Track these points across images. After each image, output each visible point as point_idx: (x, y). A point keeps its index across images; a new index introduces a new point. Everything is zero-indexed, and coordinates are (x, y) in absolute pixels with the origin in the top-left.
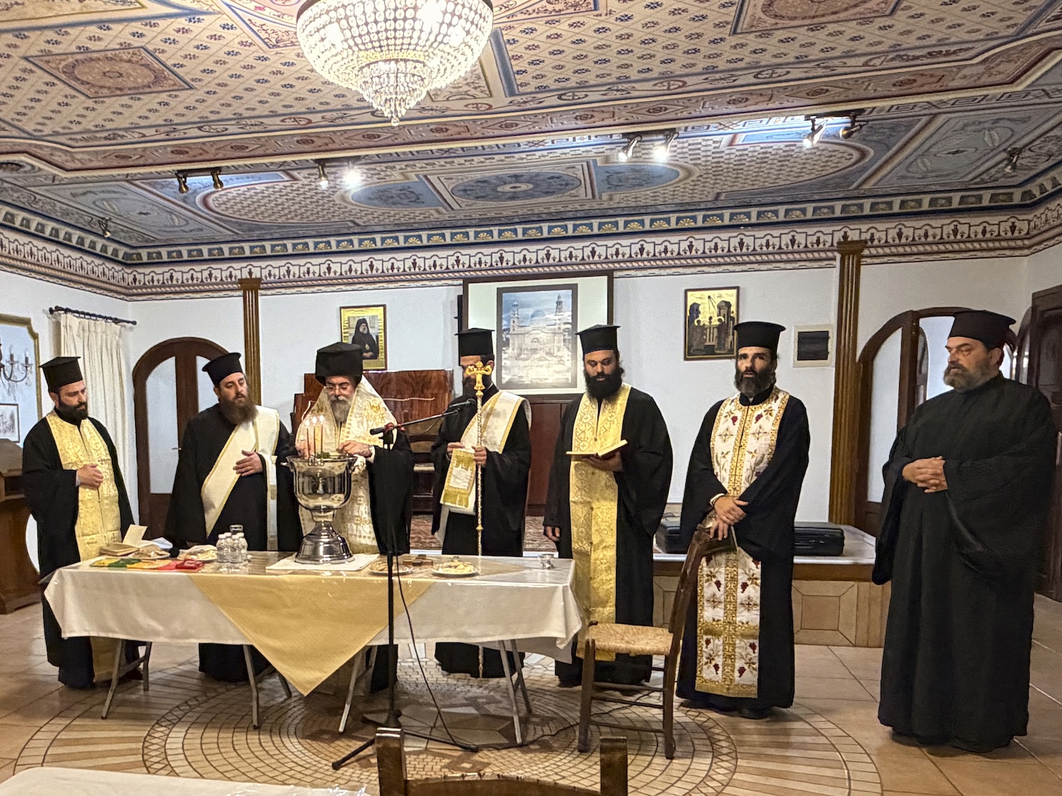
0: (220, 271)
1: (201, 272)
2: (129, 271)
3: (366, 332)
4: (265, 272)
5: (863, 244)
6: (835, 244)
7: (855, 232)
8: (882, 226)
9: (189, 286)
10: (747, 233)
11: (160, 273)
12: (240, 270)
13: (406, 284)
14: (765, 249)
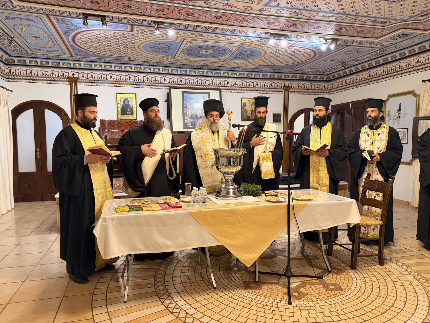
0: (57, 72)
1: (47, 71)
2: (7, 67)
3: (128, 104)
4: (81, 75)
5: (289, 88)
6: (282, 87)
8: (294, 83)
9: (41, 77)
10: (259, 81)
11: (25, 70)
12: (68, 73)
13: (144, 86)
14: (264, 86)
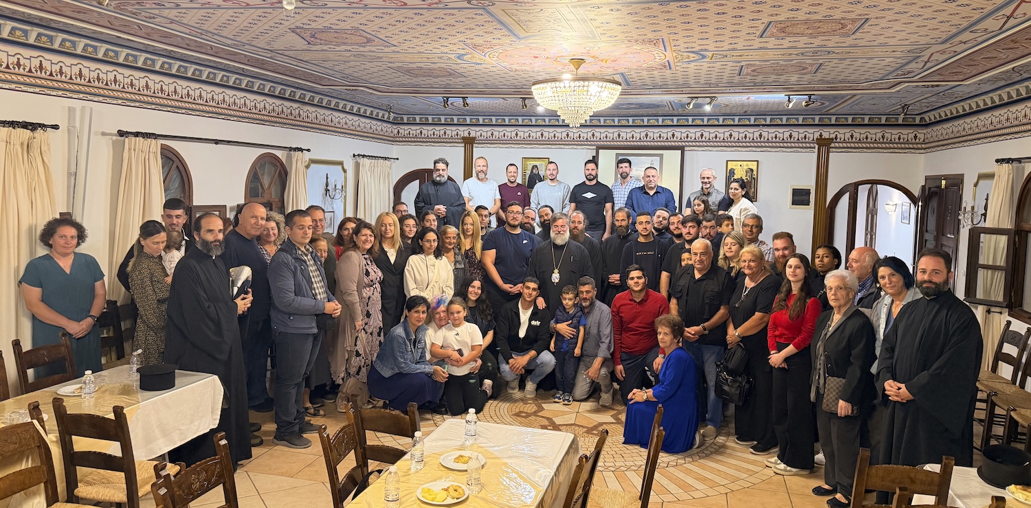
0: (451, 131)
1: (439, 130)
2: (395, 127)
3: (537, 173)
4: (478, 134)
5: (831, 140)
6: (815, 139)
7: (827, 133)
8: (842, 130)
9: (431, 138)
10: (764, 130)
11: (414, 130)
12: (463, 132)
13: (562, 146)
14: (774, 139)
